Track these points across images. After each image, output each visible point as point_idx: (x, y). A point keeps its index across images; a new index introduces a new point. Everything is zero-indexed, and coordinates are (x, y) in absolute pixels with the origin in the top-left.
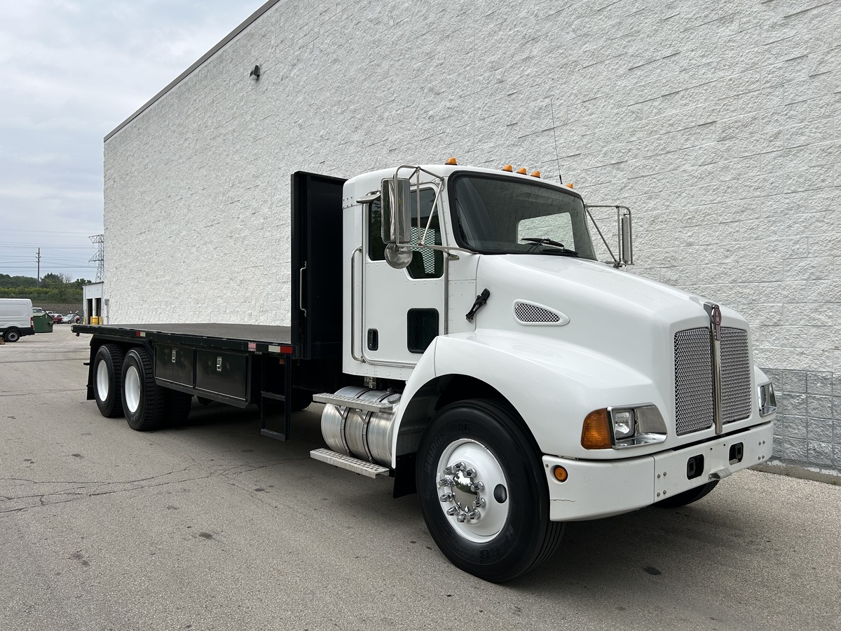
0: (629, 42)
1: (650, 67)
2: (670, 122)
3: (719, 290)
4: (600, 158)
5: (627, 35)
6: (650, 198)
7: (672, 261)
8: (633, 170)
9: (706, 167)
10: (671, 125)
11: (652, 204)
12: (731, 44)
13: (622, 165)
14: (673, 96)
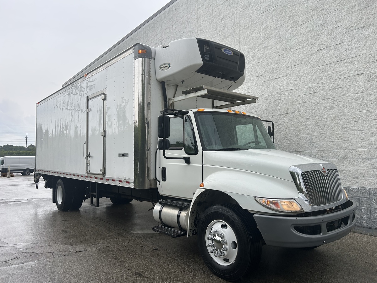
0: (317, 38)
1: (329, 49)
2: (340, 74)
3: (369, 152)
4: (304, 91)
5: (316, 35)
6: (331, 109)
7: (344, 138)
8: (322, 96)
9: (359, 94)
10: (341, 75)
11: (332, 111)
12: (369, 38)
13: (316, 94)
14: (340, 62)
